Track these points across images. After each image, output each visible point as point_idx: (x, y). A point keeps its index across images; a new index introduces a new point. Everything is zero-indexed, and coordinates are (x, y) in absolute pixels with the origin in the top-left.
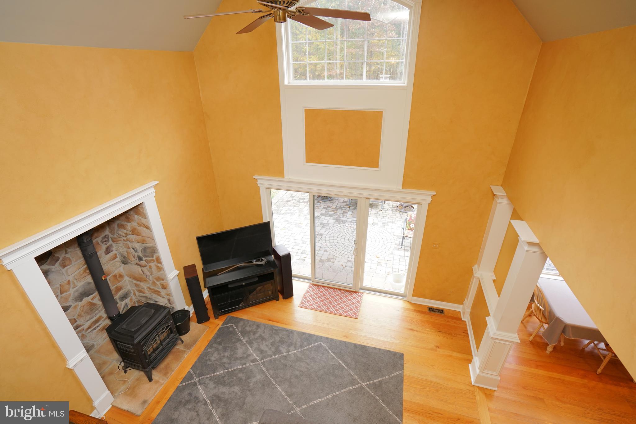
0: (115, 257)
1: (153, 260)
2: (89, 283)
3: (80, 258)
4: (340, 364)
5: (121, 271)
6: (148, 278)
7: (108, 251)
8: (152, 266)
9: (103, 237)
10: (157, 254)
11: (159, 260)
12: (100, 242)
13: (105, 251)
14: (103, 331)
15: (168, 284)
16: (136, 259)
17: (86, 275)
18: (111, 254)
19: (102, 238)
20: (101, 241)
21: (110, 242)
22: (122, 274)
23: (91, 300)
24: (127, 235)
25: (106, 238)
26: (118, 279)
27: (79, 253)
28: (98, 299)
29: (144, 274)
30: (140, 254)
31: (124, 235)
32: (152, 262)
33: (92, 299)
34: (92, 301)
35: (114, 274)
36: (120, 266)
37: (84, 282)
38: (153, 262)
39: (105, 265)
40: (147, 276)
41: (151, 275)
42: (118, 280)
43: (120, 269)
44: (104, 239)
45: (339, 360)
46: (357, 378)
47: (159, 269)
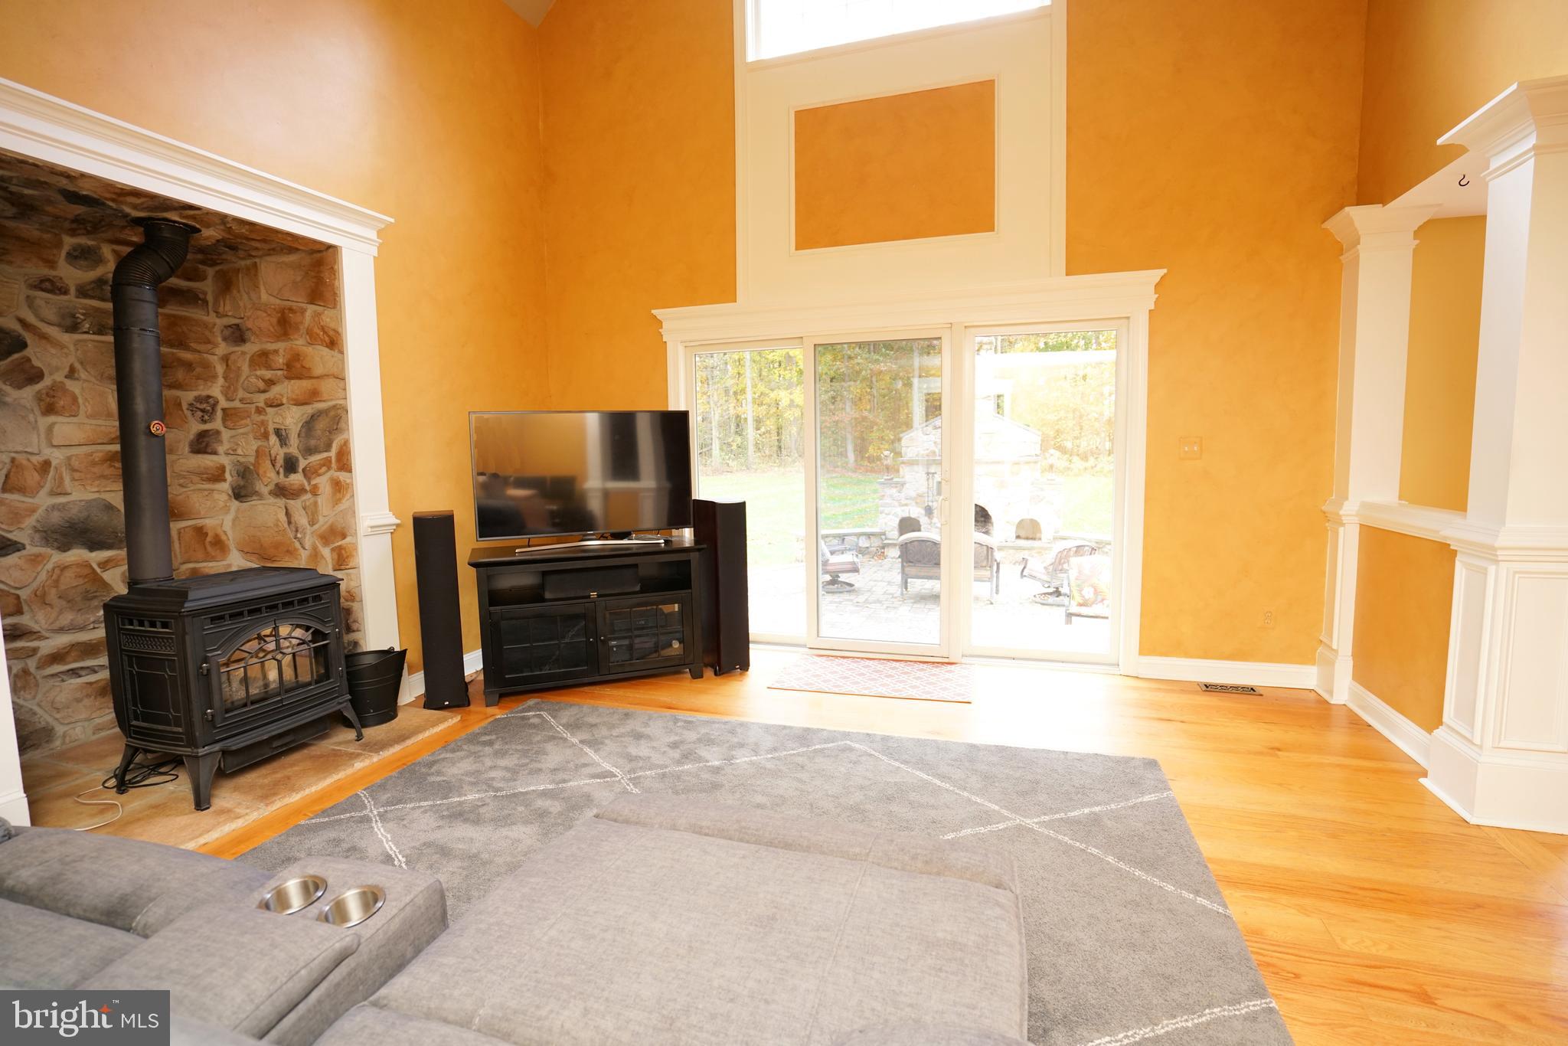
0: (218, 476)
1: (327, 463)
2: (109, 507)
3: (109, 415)
4: (922, 780)
5: (224, 529)
6: (299, 540)
7: (202, 444)
8: (320, 485)
9: (200, 396)
10: (344, 436)
11: (344, 462)
12: (185, 406)
13: (192, 441)
14: (103, 700)
15: (356, 549)
16: (278, 473)
17: (108, 472)
18: (207, 461)
19: (196, 397)
20: (191, 405)
21: (217, 424)
22: (224, 538)
23: (99, 565)
24: (271, 383)
25: (208, 403)
26: (209, 548)
27: (110, 396)
28: (123, 573)
29: (289, 523)
30: (294, 449)
31: (261, 385)
32: (324, 469)
33: (105, 565)
34: (99, 570)
35: (201, 525)
36: (226, 509)
37: (96, 496)
38: (327, 471)
39: (182, 481)
40: (297, 531)
41: (312, 523)
42: (205, 548)
43: (223, 520)
44: (201, 403)
45: (918, 773)
46: (997, 808)
47: (340, 489)
